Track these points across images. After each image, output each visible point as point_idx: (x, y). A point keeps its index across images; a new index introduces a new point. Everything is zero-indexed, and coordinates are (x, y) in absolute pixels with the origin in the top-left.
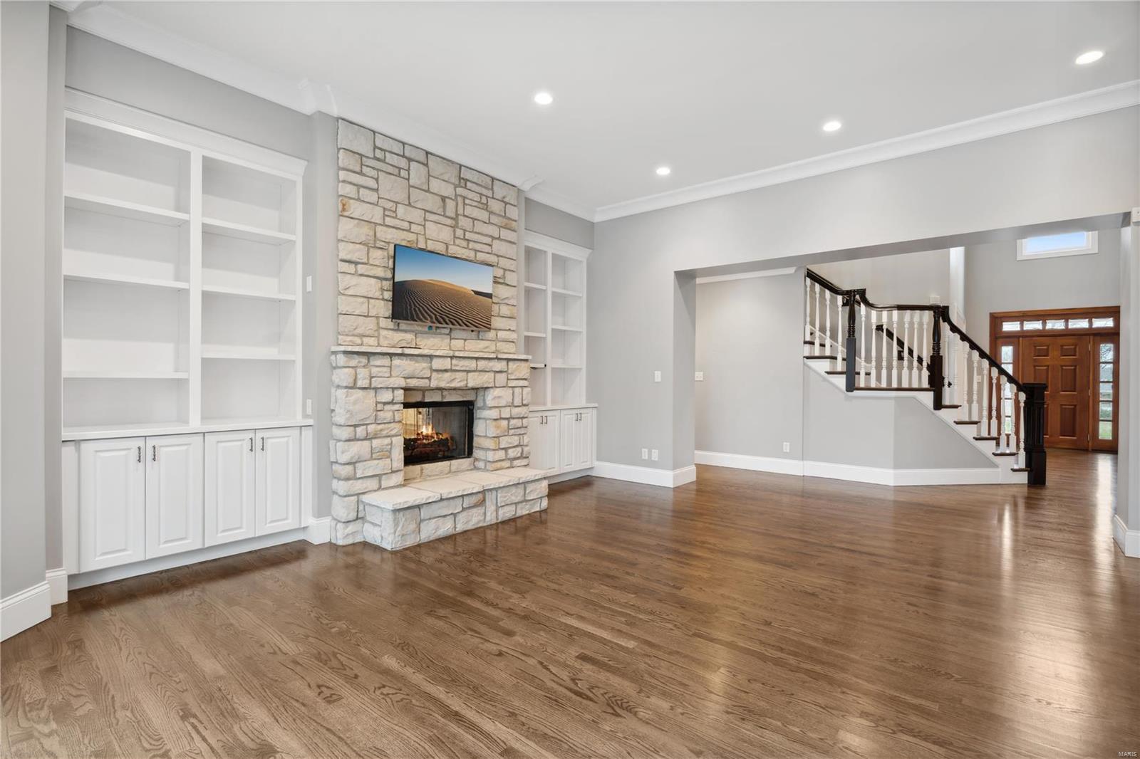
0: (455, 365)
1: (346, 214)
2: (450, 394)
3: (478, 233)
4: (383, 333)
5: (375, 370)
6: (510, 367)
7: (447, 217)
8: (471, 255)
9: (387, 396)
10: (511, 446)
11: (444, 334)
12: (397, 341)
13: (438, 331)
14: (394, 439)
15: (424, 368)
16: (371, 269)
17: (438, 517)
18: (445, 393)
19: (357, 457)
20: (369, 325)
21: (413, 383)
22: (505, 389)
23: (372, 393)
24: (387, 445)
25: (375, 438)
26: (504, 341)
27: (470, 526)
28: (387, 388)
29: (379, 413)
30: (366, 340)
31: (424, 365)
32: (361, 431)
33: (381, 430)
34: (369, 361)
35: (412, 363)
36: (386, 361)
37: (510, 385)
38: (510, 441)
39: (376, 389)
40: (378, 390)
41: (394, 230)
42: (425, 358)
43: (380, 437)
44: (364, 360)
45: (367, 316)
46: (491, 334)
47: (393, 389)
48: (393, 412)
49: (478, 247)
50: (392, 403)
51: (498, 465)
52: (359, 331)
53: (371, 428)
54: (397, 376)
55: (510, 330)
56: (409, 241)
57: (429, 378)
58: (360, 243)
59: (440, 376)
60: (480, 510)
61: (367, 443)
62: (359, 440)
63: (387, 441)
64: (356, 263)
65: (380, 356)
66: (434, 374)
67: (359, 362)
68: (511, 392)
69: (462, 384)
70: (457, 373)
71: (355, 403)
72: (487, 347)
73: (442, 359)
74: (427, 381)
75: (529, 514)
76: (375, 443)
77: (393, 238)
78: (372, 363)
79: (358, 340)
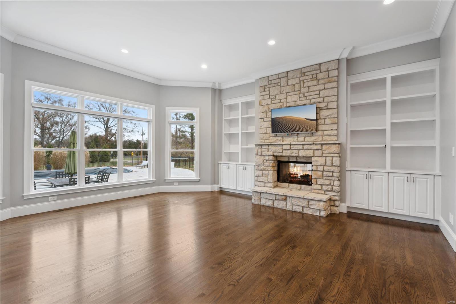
0: (292, 147)
1: (261, 105)
2: (300, 159)
3: (312, 91)
4: (271, 138)
5: (263, 150)
6: (323, 147)
7: (296, 91)
8: (308, 102)
9: (267, 158)
10: (324, 184)
11: (295, 136)
12: (275, 140)
13: (292, 135)
14: (269, 172)
15: (279, 149)
16: (267, 119)
17: (266, 198)
18: (298, 158)
19: (258, 175)
20: (268, 135)
21: (276, 154)
22: (321, 157)
23: (263, 157)
24: (267, 173)
25: (264, 170)
26: (327, 135)
27: (279, 207)
28: (267, 155)
29: (264, 163)
30: (266, 141)
31: (280, 148)
32: (259, 168)
33: (265, 168)
34: (262, 147)
35: (275, 147)
36: (267, 147)
37: (323, 156)
38: (323, 182)
39: (264, 156)
40: (265, 156)
41: (275, 104)
42: (280, 145)
43: (265, 170)
44: (260, 147)
45: (267, 133)
46: (319, 133)
47: (269, 156)
48: (269, 163)
49: (311, 97)
50: (269, 160)
51: (316, 191)
52: (264, 138)
53: (262, 167)
54: (270, 152)
55: (332, 130)
56: (280, 106)
57: (282, 152)
58: (264, 112)
59: (287, 151)
60: (284, 203)
61: (261, 172)
62: (259, 170)
63: (267, 172)
64: (263, 118)
65: (265, 146)
66: (284, 151)
67: (259, 148)
68: (325, 158)
69: (297, 155)
70: (294, 151)
71: (257, 159)
72: (316, 139)
73: (286, 145)
74: (281, 153)
75: (312, 215)
76: (264, 172)
77: (274, 107)
78: (262, 148)
79: (264, 141)
